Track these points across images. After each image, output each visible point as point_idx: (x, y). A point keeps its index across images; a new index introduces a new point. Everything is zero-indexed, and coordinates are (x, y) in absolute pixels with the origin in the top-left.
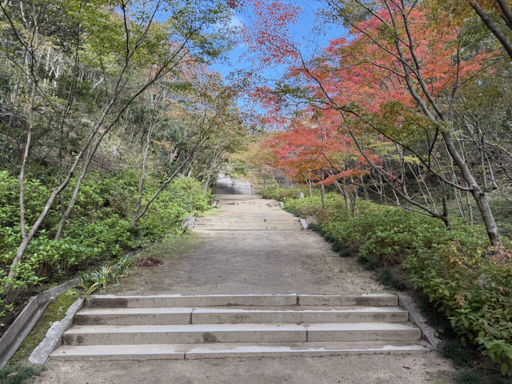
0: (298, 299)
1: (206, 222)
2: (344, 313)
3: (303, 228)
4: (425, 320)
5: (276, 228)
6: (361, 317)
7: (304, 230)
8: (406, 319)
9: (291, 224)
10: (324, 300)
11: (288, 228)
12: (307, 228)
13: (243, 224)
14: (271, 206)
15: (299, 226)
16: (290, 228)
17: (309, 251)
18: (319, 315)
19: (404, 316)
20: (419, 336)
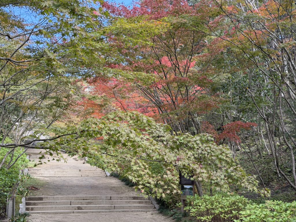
0: (111, 197)
1: (36, 171)
2: (128, 201)
3: (107, 175)
4: (157, 203)
5: (88, 175)
6: (134, 202)
7: (108, 177)
8: (151, 203)
9: (98, 173)
10: (121, 198)
11: (97, 176)
12: (110, 176)
13: (64, 173)
14: (77, 160)
15: (104, 174)
16: (98, 176)
17: (113, 186)
18: (119, 202)
19: (150, 202)
20: (154, 207)
